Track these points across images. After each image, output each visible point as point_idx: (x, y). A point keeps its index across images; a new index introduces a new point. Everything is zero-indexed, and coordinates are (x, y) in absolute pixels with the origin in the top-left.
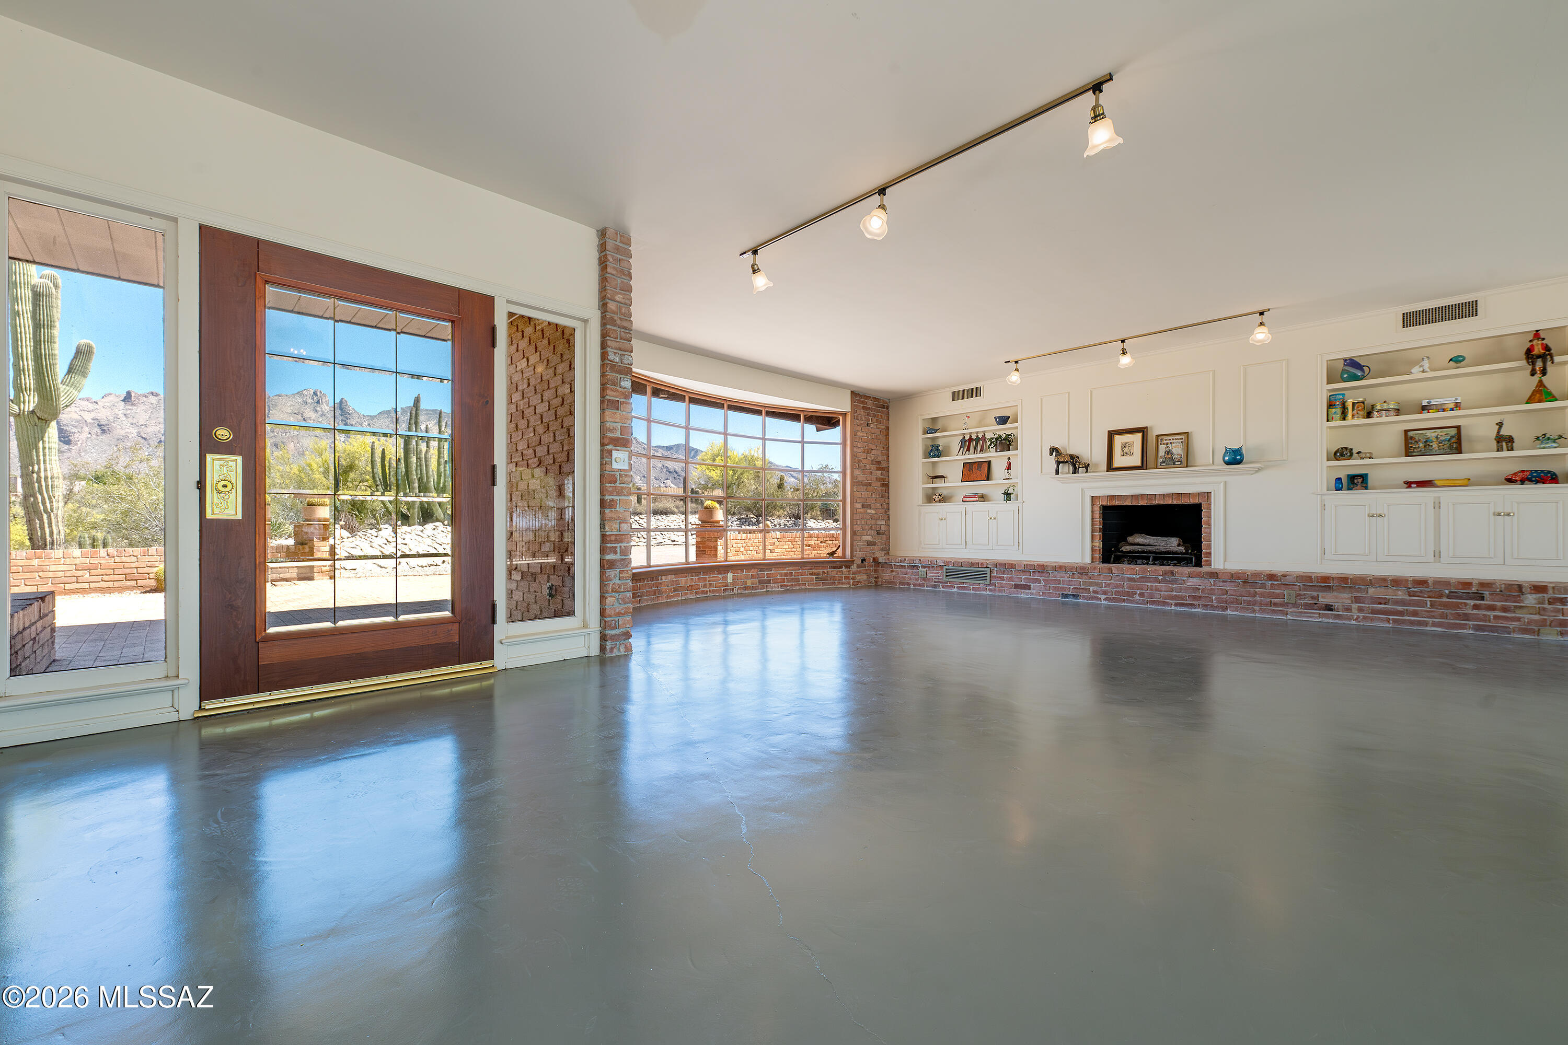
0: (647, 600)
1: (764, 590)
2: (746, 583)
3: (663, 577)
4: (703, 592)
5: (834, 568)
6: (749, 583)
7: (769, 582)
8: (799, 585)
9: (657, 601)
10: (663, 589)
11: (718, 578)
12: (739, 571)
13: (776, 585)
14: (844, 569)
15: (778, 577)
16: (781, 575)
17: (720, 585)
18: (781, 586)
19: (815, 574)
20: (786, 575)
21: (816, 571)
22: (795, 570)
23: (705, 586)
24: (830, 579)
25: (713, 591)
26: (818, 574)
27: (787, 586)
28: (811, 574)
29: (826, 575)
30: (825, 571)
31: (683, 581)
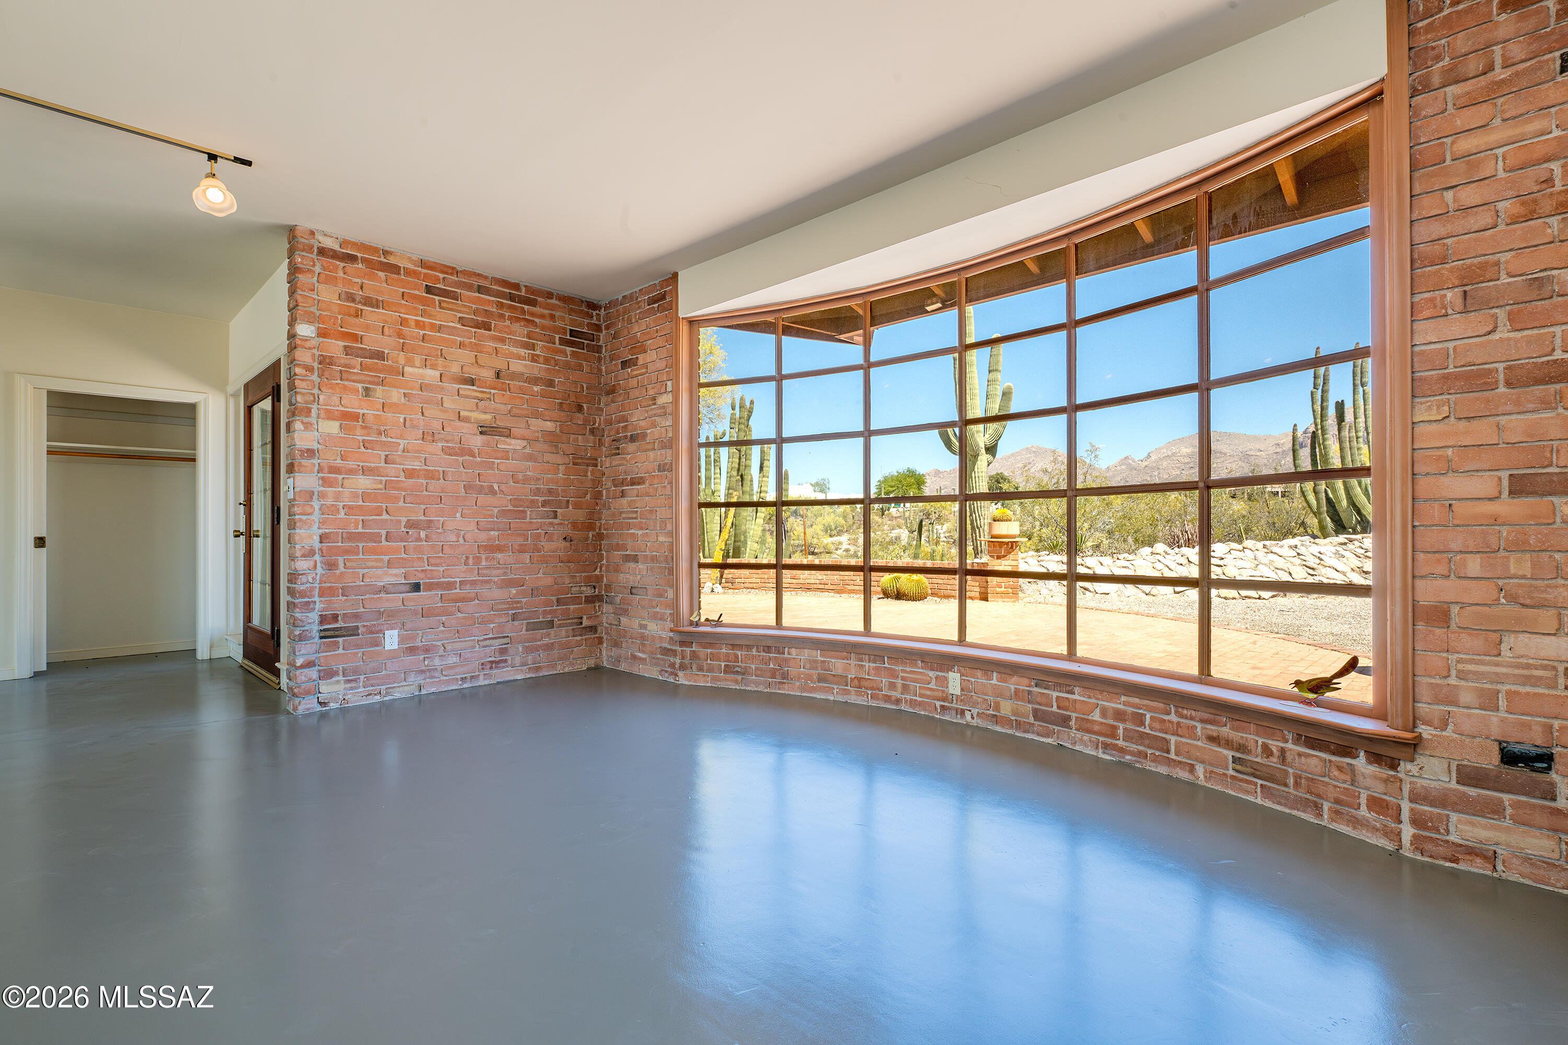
0: (757, 684)
1: (1049, 740)
2: (997, 707)
3: (793, 651)
4: (887, 699)
5: (1312, 743)
6: (1006, 708)
7: (1064, 721)
8: (1170, 762)
9: (779, 689)
10: (793, 671)
11: (925, 678)
12: (979, 673)
13: (1086, 737)
14: (1360, 762)
15: (1096, 716)
16: (1104, 713)
17: (928, 693)
18: (1106, 746)
19: (1228, 744)
20: (1120, 715)
21: (1236, 736)
22: (1150, 709)
23: (892, 686)
24: (1297, 785)
25: (912, 703)
26: (1241, 748)
27: (1122, 750)
28: (1213, 739)
29: (1274, 761)
30: (1274, 745)
31: (838, 665)
